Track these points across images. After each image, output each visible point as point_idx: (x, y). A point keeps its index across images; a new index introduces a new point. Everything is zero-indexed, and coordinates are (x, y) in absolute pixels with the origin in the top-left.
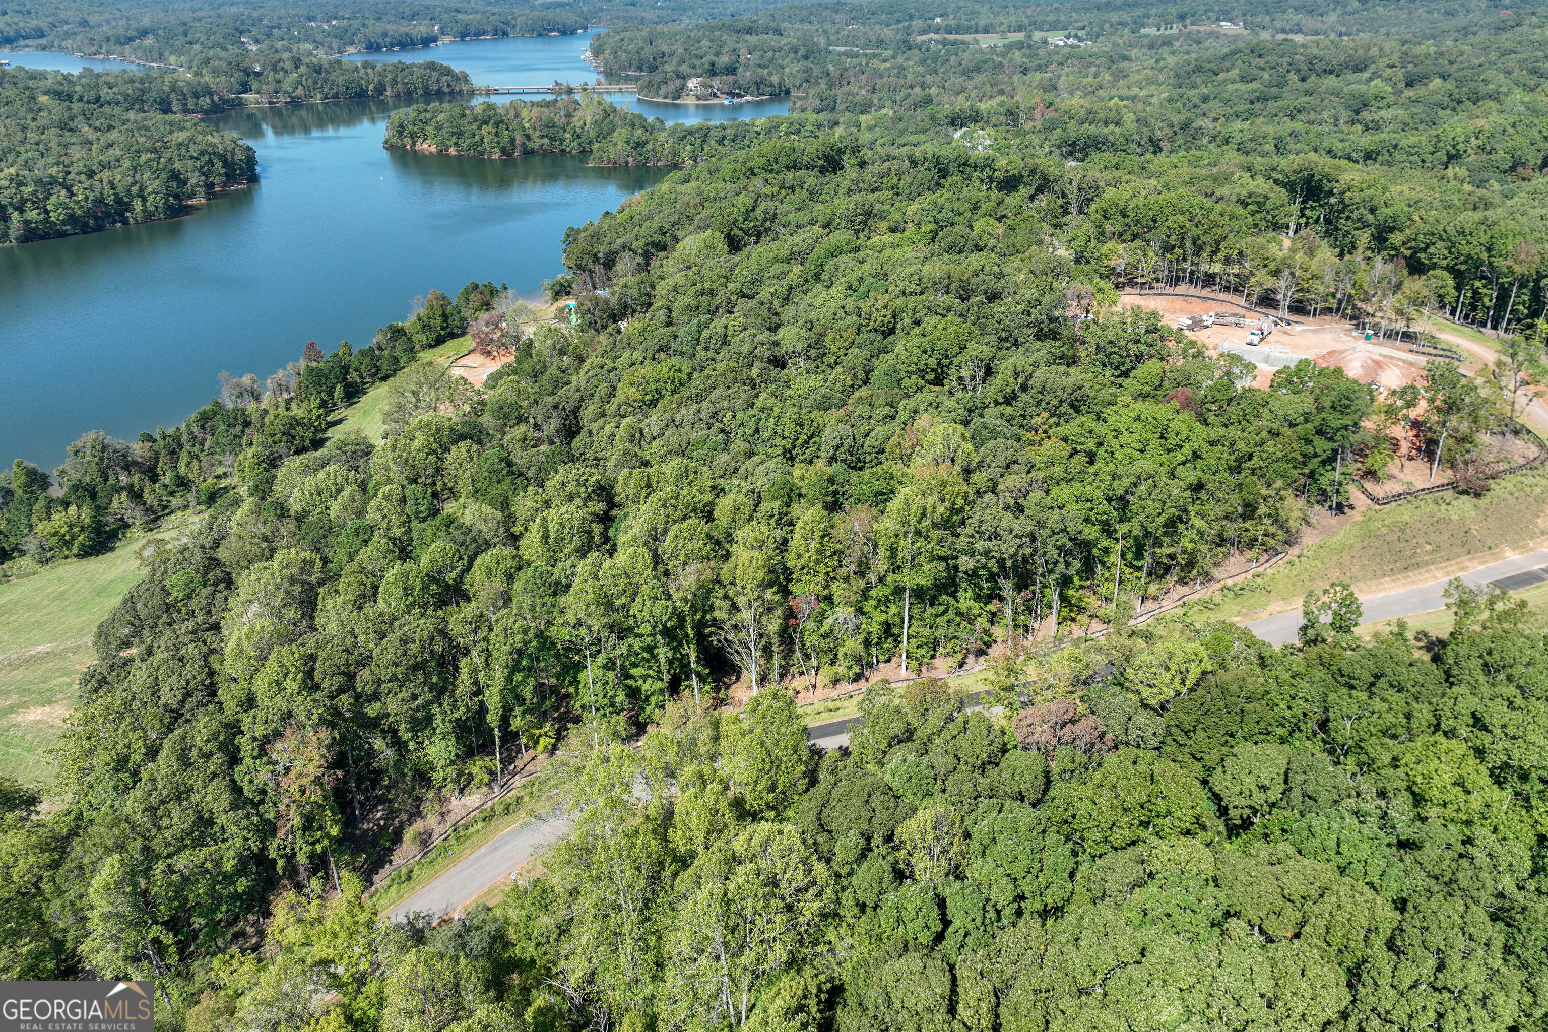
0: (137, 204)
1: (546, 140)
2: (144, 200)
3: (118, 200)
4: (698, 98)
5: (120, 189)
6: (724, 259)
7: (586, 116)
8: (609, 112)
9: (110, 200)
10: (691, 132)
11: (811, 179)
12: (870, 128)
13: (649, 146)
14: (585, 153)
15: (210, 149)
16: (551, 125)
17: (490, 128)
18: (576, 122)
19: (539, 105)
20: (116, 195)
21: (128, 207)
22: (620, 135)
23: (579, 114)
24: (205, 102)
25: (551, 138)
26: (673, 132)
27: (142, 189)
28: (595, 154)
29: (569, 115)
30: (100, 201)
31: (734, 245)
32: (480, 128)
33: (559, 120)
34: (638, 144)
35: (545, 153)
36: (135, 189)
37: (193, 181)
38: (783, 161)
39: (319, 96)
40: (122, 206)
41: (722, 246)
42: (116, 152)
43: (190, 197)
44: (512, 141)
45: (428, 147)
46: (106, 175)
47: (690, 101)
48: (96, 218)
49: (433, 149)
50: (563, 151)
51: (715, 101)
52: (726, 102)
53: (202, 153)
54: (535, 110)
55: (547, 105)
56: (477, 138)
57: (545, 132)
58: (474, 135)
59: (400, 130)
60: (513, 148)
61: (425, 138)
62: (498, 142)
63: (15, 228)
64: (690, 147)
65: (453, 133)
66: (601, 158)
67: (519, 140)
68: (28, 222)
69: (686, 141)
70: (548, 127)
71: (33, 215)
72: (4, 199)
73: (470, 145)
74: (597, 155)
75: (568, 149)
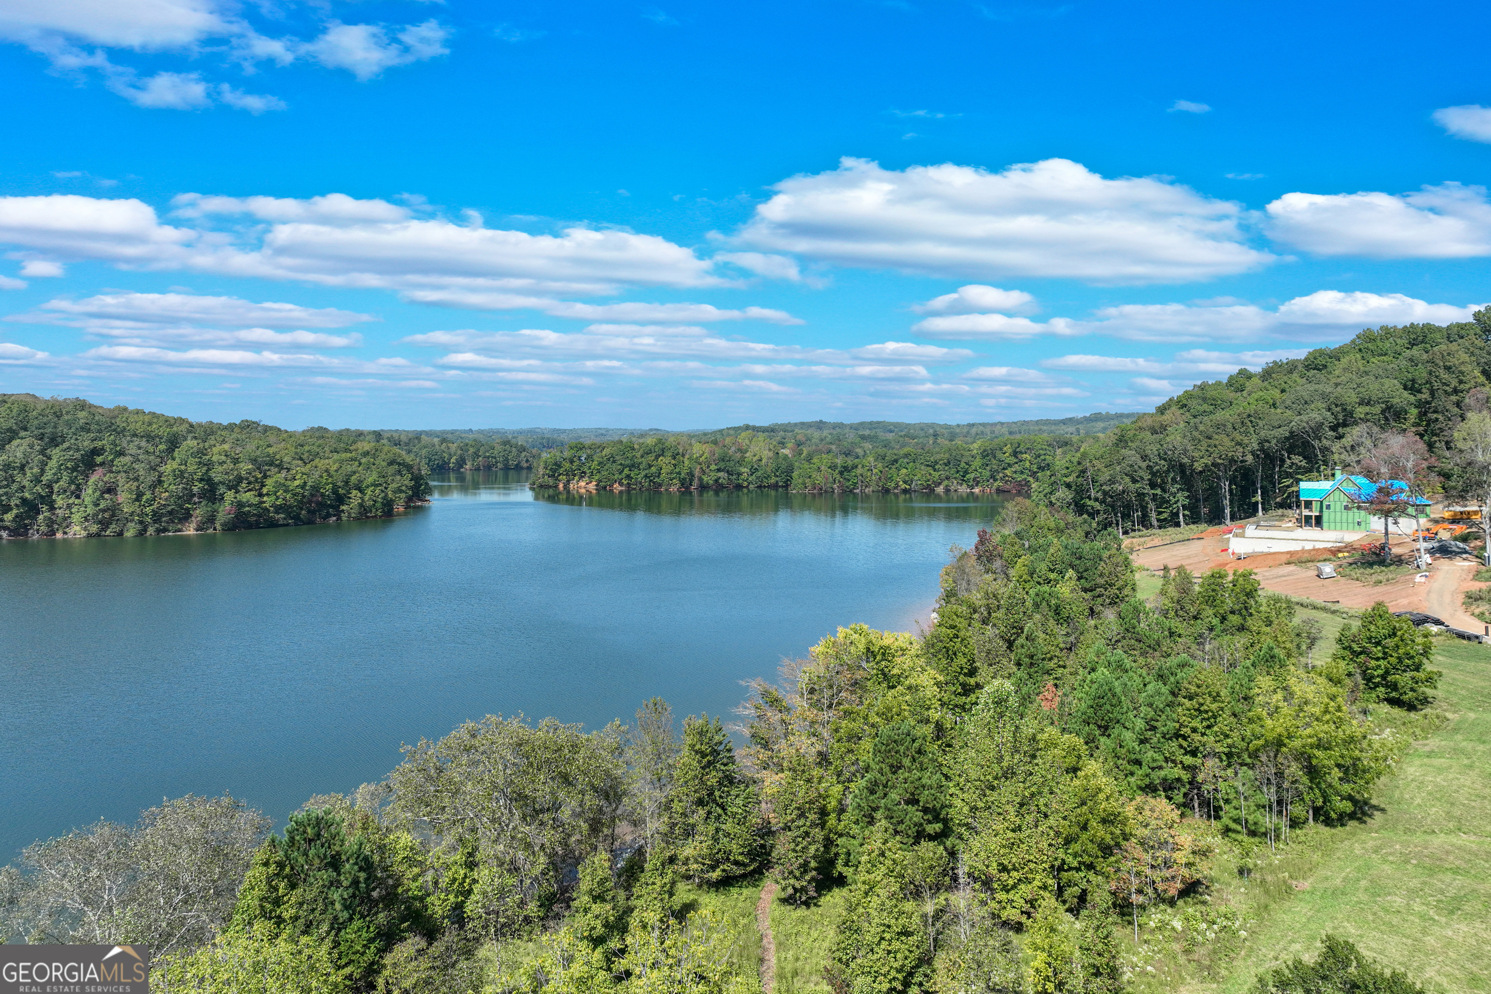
0: (355, 494)
2: (362, 493)
3: (335, 491)
5: (337, 478)
7: (761, 451)
9: (326, 490)
17: (667, 460)
20: (334, 485)
21: (345, 499)
22: (822, 461)
25: (728, 473)
27: (360, 480)
29: (741, 451)
30: (315, 489)
32: (656, 459)
36: (354, 479)
40: (340, 497)
45: (585, 484)
48: (309, 511)
50: (739, 485)
56: (653, 469)
57: (722, 465)
58: (650, 466)
59: (555, 470)
60: (691, 481)
61: (582, 475)
62: (679, 473)
63: (225, 511)
64: (904, 471)
65: (624, 466)
66: (804, 484)
67: (697, 473)
68: (240, 504)
69: (897, 465)
70: (723, 460)
71: (248, 497)
72: (217, 475)
73: (646, 476)
74: (800, 481)
75: (746, 484)
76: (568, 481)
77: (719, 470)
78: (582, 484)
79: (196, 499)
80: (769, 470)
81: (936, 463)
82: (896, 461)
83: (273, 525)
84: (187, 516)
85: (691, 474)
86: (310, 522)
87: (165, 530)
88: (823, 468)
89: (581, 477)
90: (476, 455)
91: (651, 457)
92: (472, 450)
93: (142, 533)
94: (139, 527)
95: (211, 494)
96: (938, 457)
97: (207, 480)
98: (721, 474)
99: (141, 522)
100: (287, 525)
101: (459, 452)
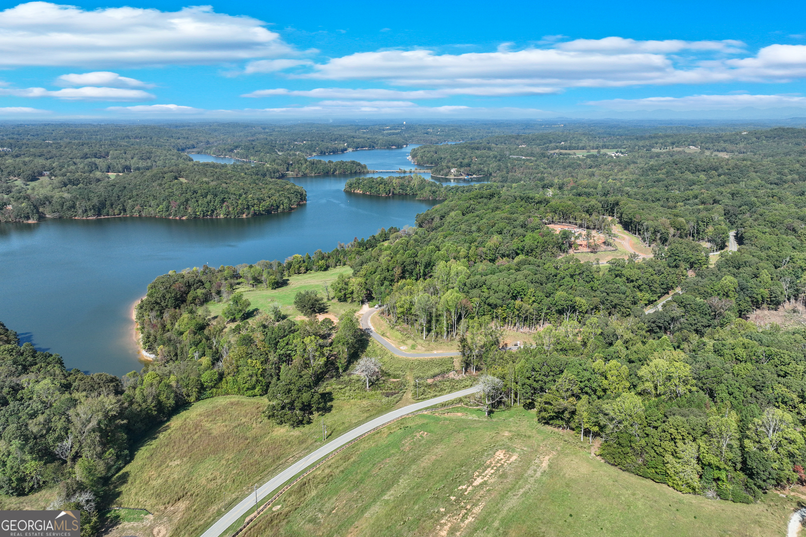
1: (401, 190)
2: (283, 205)
3: (277, 205)
4: (455, 176)
6: (461, 216)
7: (415, 182)
8: (423, 181)
9: (275, 205)
10: (452, 188)
11: (485, 201)
12: (515, 188)
13: (437, 193)
14: (414, 195)
16: (402, 185)
17: (382, 186)
18: (412, 184)
19: (398, 178)
22: (427, 189)
23: (412, 181)
24: (277, 175)
25: (403, 190)
26: (446, 188)
27: (283, 202)
28: (419, 195)
29: (409, 182)
30: (272, 205)
31: (463, 214)
32: (379, 185)
33: (406, 183)
34: (434, 192)
35: (400, 195)
38: (479, 196)
39: (313, 173)
41: (461, 214)
42: (273, 191)
44: (389, 191)
45: (359, 191)
47: (452, 177)
49: (361, 192)
50: (406, 194)
51: (461, 177)
52: (466, 178)
53: (295, 192)
54: (398, 180)
55: (401, 178)
56: (378, 189)
57: (401, 187)
59: (350, 186)
60: (390, 193)
63: (252, 212)
65: (369, 187)
67: (392, 190)
68: (255, 210)
71: (257, 208)
73: (375, 191)
75: (408, 193)
79: (245, 209)
80: (417, 189)
87: (239, 216)
95: (249, 208)
97: (248, 205)
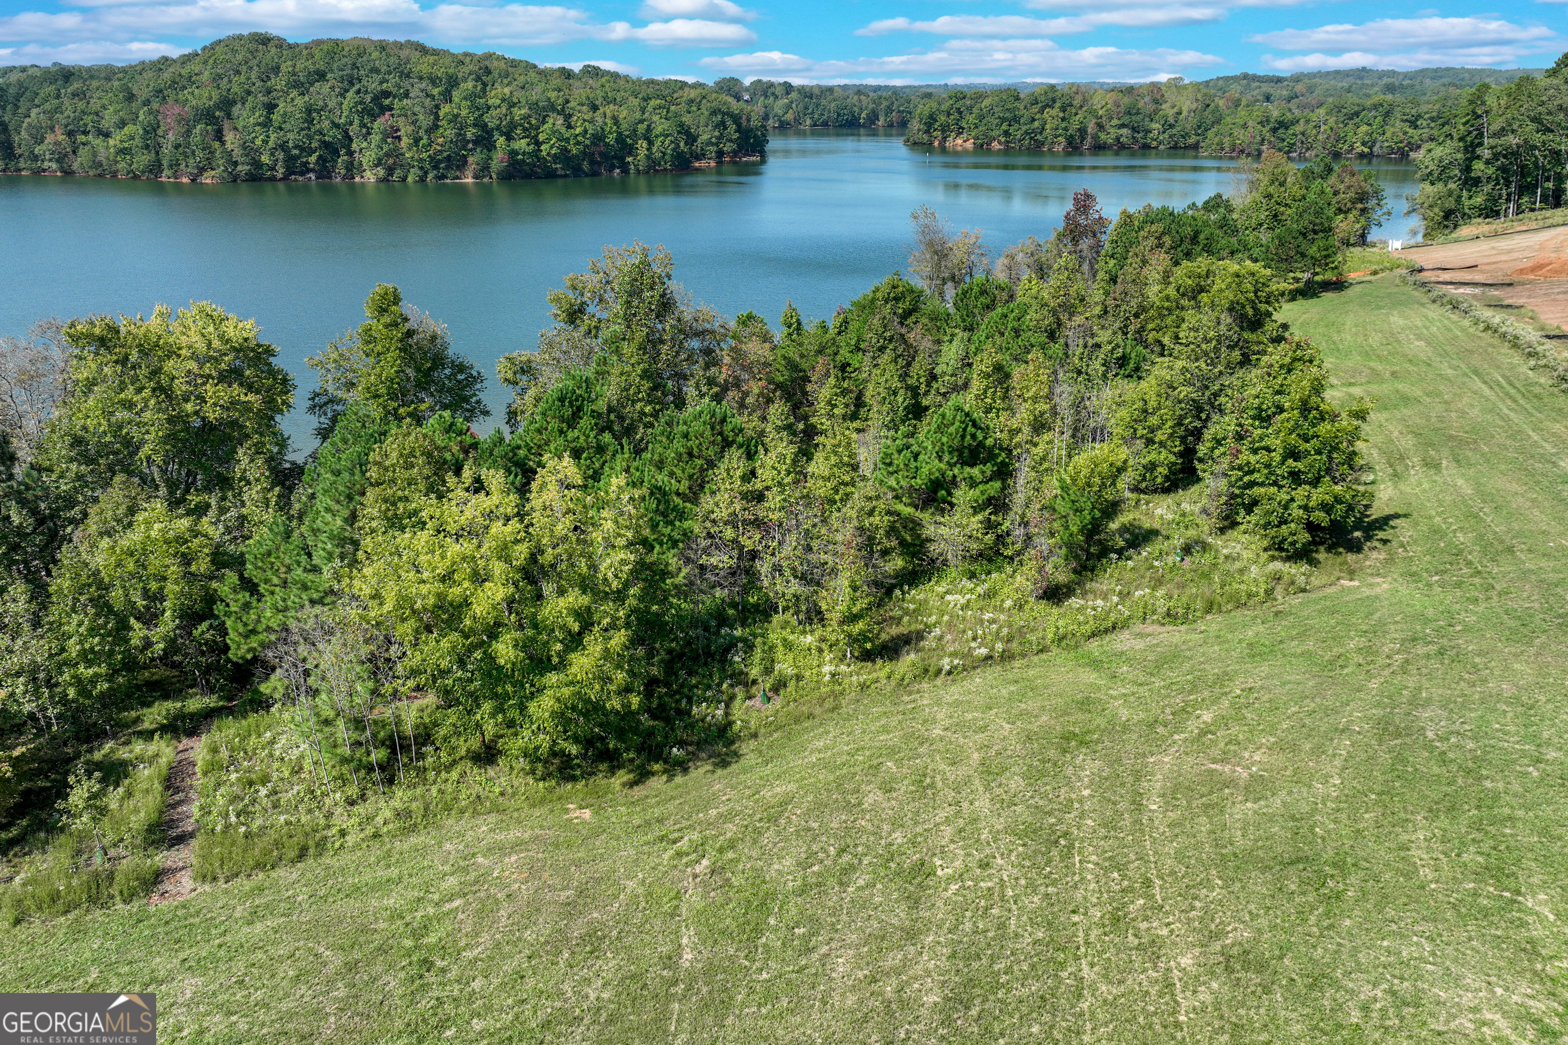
0: (642, 144)
2: (650, 143)
3: (620, 139)
5: (624, 126)
9: (611, 139)
13: (1299, 128)
15: (724, 109)
16: (1133, 111)
17: (1055, 112)
18: (1167, 110)
20: (620, 134)
21: (631, 150)
23: (1169, 100)
25: (1134, 129)
27: (649, 129)
29: (1156, 101)
30: (599, 138)
32: (1042, 111)
36: (642, 128)
37: (705, 137)
39: (808, 122)
40: (625, 147)
43: (698, 158)
45: (962, 142)
46: (610, 109)
48: (592, 162)
49: (969, 144)
56: (1036, 124)
57: (1126, 119)
58: (1033, 120)
59: (930, 122)
60: (1083, 139)
61: (960, 131)
62: (1066, 129)
63: (499, 159)
64: (1364, 128)
65: (1003, 120)
66: (1221, 144)
67: (1091, 128)
68: (514, 153)
69: (1357, 120)
70: (1129, 113)
71: (522, 144)
72: (491, 120)
73: (1026, 133)
74: (1216, 140)
75: (1154, 144)
76: (945, 139)
77: (1123, 126)
78: (959, 141)
79: (470, 146)
80: (1188, 126)
81: (1419, 116)
82: (1357, 114)
83: (551, 175)
84: (462, 164)
85: (1083, 131)
86: (594, 174)
87: (444, 177)
88: (1250, 123)
89: (959, 134)
90: (889, 110)
91: (1035, 109)
92: (885, 103)
93: (422, 179)
94: (420, 173)
95: (485, 140)
96: (1424, 108)
97: (479, 124)
98: (1124, 131)
99: (421, 168)
100: (566, 176)
101: (871, 106)
